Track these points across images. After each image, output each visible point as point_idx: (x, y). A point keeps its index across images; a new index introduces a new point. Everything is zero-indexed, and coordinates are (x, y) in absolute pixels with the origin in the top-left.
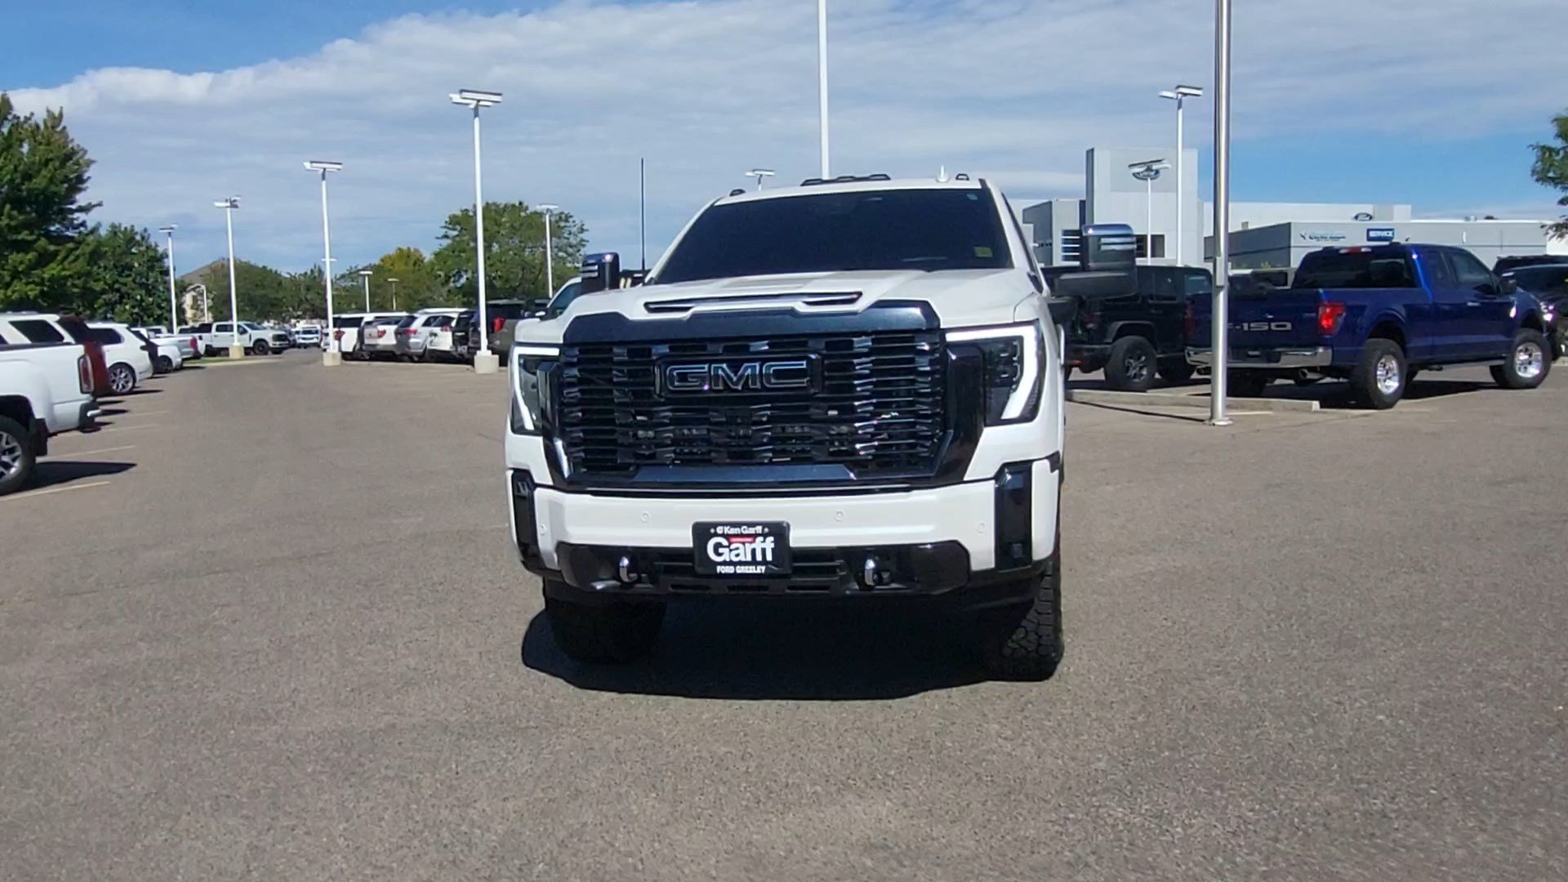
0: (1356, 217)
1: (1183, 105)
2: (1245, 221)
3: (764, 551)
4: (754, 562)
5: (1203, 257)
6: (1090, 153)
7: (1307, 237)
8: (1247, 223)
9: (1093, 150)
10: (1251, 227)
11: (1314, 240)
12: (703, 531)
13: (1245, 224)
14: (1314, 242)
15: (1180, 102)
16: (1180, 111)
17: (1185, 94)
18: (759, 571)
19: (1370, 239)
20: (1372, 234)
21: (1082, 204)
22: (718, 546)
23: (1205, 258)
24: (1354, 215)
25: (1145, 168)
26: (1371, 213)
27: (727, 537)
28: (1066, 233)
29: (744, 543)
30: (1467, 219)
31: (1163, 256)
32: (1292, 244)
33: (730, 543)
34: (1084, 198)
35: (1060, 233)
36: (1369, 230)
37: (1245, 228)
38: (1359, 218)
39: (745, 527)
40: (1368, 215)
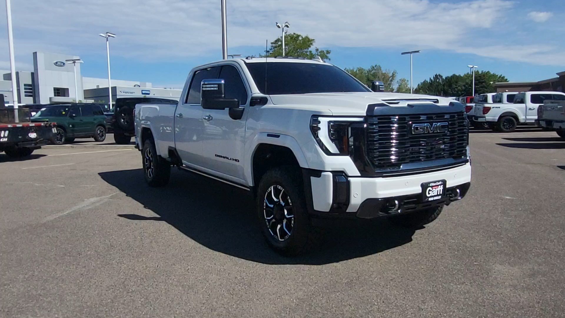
0: (135, 86)
1: (108, 39)
2: (98, 85)
3: (440, 190)
4: (438, 195)
5: (83, 97)
6: (35, 54)
7: (122, 92)
8: (99, 86)
9: (36, 53)
10: (100, 87)
11: (125, 93)
12: (425, 186)
13: (98, 86)
14: (125, 94)
15: (107, 38)
16: (108, 42)
17: (109, 36)
18: (439, 198)
19: (143, 94)
20: (143, 92)
21: (32, 74)
22: (430, 190)
23: (85, 98)
24: (134, 85)
25: (73, 62)
26: (139, 85)
27: (432, 187)
28: (25, 85)
29: (435, 188)
30: (171, 88)
31: (69, 96)
32: (117, 94)
33: (432, 189)
34: (33, 71)
35: (23, 85)
36: (142, 91)
37: (98, 88)
38: (136, 86)
39: (437, 183)
40: (138, 86)
